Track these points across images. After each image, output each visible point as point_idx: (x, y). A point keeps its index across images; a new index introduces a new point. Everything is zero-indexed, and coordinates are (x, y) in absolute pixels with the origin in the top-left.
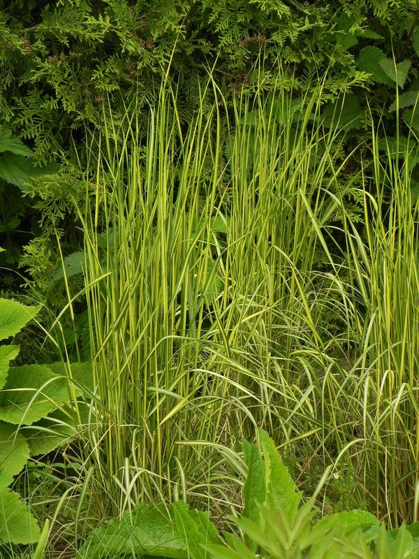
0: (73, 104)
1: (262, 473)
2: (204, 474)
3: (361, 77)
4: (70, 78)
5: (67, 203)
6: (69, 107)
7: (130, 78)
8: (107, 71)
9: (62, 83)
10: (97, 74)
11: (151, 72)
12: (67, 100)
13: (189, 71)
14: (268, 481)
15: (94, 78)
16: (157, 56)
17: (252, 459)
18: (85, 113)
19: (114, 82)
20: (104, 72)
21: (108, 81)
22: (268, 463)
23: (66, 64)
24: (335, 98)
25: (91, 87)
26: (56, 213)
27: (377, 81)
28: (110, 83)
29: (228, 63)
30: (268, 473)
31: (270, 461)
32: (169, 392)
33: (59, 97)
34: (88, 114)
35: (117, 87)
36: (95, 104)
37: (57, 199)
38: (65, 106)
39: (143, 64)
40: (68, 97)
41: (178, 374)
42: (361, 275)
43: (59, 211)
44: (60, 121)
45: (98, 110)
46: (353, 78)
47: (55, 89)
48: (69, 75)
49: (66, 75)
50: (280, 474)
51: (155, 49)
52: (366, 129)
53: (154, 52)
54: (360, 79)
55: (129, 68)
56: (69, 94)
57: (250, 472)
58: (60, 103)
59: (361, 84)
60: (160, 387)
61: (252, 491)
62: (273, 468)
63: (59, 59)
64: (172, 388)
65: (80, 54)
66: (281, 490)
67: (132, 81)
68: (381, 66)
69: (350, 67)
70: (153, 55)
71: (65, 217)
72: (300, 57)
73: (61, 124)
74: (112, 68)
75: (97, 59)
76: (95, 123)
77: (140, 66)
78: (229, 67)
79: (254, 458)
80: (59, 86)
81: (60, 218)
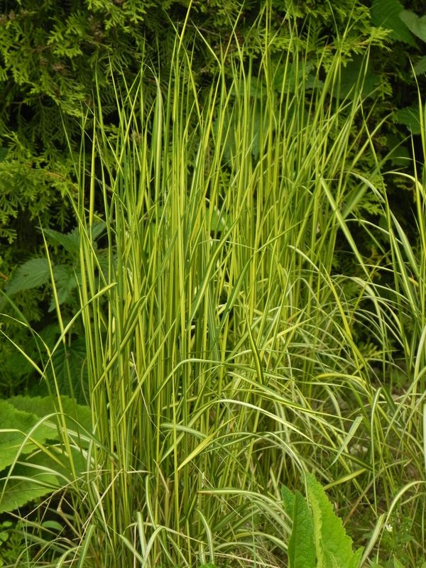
0: (26, 74)
1: (310, 527)
2: (232, 529)
3: (378, 34)
4: (21, 42)
5: (19, 197)
6: (21, 78)
7: (94, 40)
8: (68, 32)
9: (11, 48)
10: (55, 37)
11: (121, 32)
12: (18, 69)
13: (165, 30)
14: (318, 536)
15: (52, 41)
16: (127, 13)
17: (296, 511)
18: (40, 84)
19: (76, 46)
20: (63, 34)
21: (68, 44)
22: (318, 515)
23: (16, 26)
24: (348, 60)
25: (47, 53)
26: (6, 211)
27: (395, 39)
28: (71, 47)
29: (213, 19)
30: (318, 526)
31: (320, 512)
32: (188, 429)
33: (8, 65)
34: (45, 86)
35: (80, 52)
36: (52, 74)
37: (7, 193)
38: (15, 76)
39: (112, 23)
40: (19, 66)
41: (198, 407)
42: (407, 279)
43: (9, 207)
44: (6, 94)
45: (55, 81)
46: (368, 36)
47: (4, 56)
48: (21, 38)
49: (17, 39)
50: (332, 526)
51: (125, 4)
52: (383, 98)
53: (124, 7)
54: (377, 36)
55: (93, 28)
56: (19, 62)
57: (294, 527)
58: (10, 73)
59: (378, 43)
60: (177, 422)
61: (298, 549)
62: (323, 519)
63: (8, 19)
64: (191, 424)
65: (33, 12)
66: (334, 547)
67: (97, 44)
68: (402, 19)
69: (363, 22)
70: (122, 12)
71: (19, 215)
72: (302, 10)
73: (8, 98)
74: (74, 29)
75: (55, 18)
76: (53, 97)
77: (108, 25)
78: (215, 24)
79: (299, 509)
80: (8, 52)
81: (11, 217)
